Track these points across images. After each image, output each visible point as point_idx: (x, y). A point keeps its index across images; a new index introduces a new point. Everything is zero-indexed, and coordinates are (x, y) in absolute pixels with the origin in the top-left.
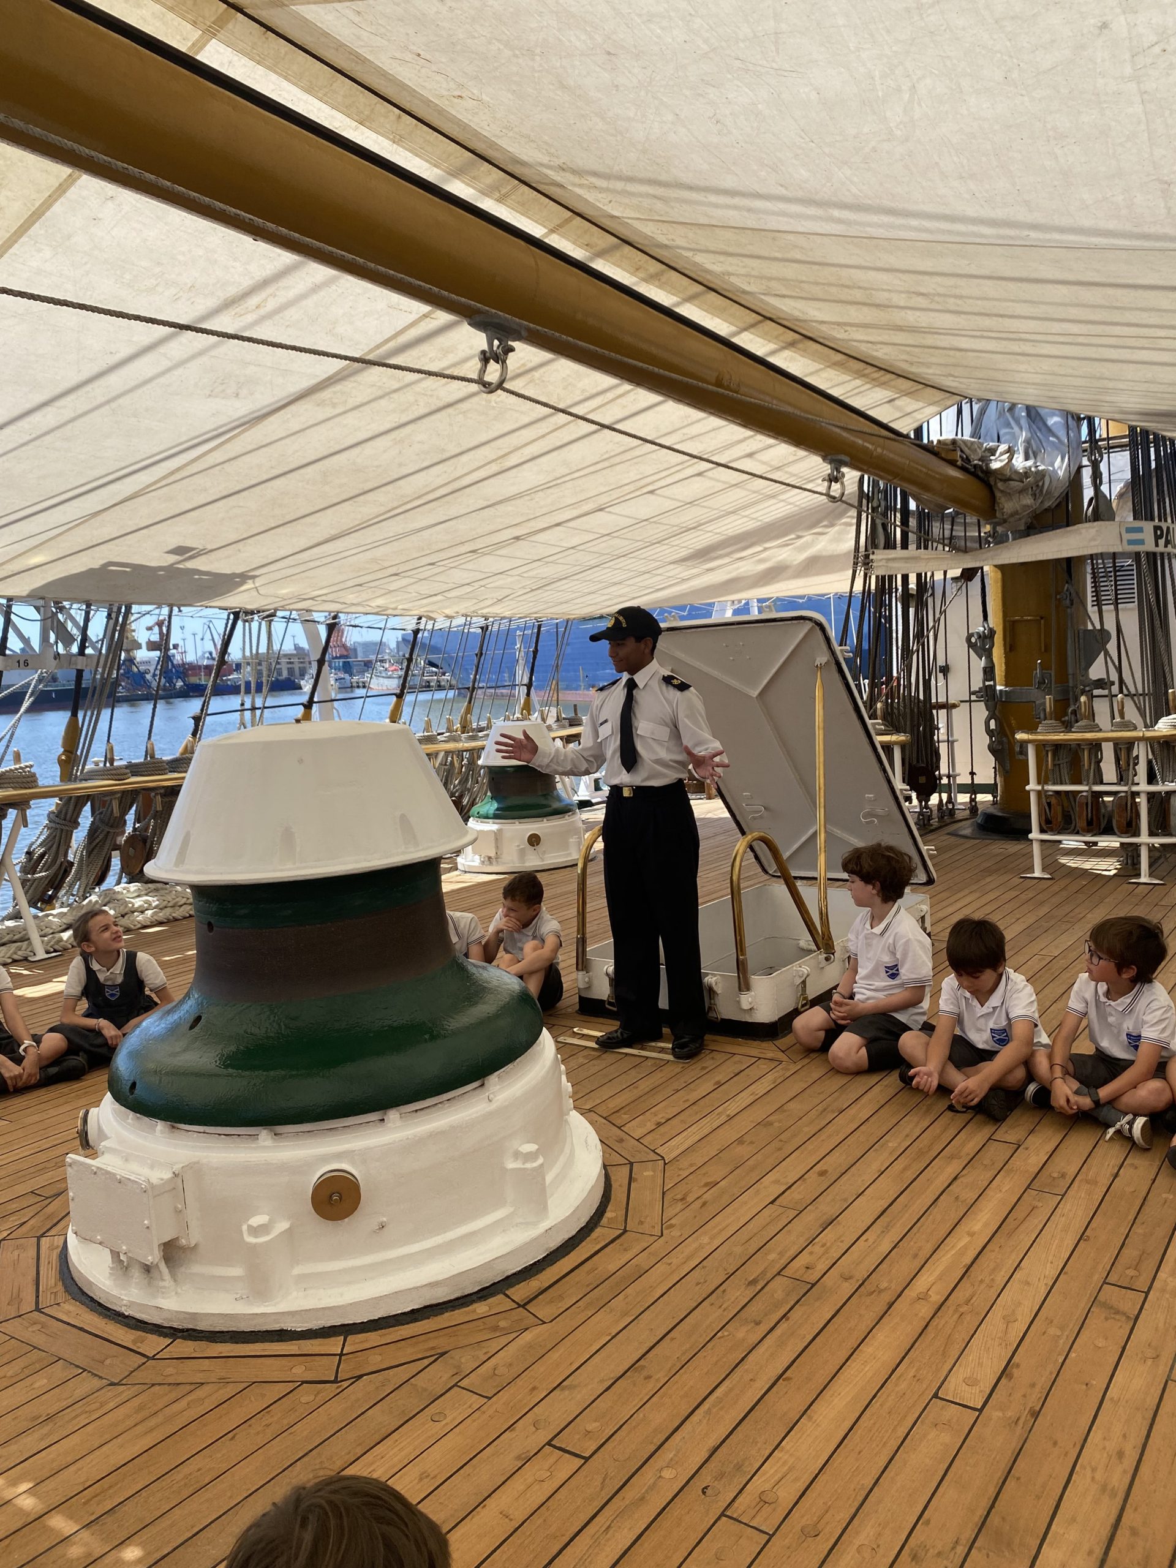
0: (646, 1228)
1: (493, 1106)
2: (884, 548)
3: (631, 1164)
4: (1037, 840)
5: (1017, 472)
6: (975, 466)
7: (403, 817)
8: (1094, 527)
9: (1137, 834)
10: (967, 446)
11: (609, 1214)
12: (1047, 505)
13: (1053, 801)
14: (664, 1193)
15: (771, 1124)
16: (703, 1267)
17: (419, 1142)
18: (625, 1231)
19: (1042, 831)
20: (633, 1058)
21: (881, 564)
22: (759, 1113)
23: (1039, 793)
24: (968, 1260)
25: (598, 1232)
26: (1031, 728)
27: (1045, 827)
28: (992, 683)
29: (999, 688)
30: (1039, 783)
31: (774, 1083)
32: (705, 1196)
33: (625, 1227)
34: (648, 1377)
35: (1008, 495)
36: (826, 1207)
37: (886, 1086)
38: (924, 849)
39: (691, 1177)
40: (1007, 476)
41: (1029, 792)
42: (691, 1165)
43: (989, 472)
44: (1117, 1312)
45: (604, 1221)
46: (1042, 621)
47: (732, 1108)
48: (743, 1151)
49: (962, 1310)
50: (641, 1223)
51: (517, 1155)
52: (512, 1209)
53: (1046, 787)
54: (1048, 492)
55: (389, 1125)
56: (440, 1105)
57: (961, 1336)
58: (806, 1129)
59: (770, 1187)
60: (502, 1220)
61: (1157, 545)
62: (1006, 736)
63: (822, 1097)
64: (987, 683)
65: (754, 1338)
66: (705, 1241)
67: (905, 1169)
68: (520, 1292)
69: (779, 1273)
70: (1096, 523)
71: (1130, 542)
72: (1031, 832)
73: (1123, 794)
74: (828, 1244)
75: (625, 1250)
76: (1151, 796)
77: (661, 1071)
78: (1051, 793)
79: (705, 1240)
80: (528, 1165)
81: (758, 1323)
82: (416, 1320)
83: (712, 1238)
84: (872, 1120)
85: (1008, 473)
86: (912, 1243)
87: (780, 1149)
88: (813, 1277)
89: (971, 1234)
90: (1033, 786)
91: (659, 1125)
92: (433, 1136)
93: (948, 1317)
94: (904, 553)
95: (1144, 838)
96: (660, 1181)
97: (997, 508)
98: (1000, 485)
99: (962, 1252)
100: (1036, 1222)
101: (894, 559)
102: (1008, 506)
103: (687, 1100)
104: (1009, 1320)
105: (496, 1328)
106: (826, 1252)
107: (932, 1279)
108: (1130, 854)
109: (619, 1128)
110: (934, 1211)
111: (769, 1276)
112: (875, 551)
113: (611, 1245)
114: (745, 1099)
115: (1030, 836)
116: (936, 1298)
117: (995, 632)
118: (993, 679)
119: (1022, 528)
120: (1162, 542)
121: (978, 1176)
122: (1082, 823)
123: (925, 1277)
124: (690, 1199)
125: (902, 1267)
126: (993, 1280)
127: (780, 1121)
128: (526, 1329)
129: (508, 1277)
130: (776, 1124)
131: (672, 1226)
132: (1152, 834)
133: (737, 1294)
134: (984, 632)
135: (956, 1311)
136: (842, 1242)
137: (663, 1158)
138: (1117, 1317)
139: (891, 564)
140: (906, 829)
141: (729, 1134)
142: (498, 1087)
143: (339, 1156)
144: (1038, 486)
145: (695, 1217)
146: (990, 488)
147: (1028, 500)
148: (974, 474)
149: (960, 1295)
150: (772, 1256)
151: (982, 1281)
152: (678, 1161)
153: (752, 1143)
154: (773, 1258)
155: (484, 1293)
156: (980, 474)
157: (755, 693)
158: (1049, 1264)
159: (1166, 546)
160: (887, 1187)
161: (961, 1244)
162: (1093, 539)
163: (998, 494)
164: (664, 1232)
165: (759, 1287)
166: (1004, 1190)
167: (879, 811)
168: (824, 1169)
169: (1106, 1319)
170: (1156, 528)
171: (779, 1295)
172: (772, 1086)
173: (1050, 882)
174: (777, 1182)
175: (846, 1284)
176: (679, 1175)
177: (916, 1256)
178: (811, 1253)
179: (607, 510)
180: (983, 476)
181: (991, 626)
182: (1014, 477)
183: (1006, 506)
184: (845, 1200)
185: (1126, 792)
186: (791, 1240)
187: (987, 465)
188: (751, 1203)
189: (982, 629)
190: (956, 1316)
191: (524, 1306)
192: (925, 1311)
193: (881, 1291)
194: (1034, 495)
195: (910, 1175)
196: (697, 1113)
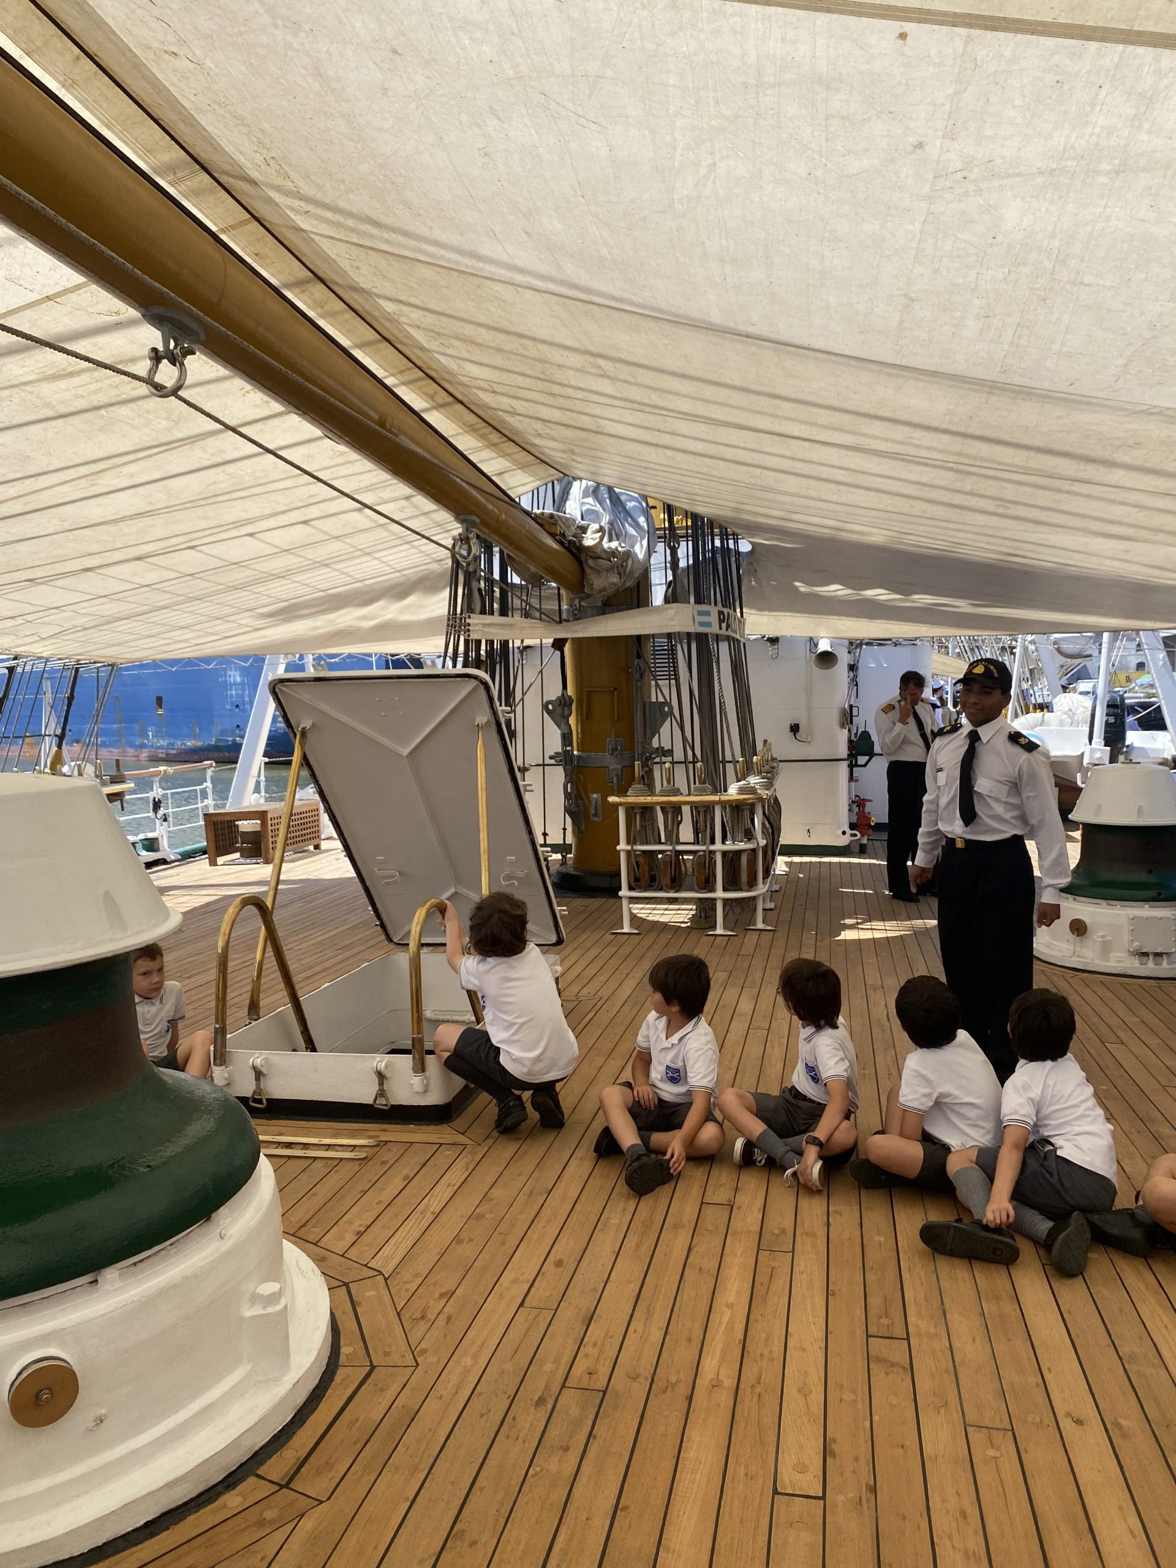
0: (394, 1359)
1: (226, 1245)
2: (481, 613)
3: (346, 1285)
4: (626, 897)
5: (605, 551)
6: (570, 541)
7: (107, 894)
8: (672, 608)
9: (713, 890)
10: (566, 523)
11: (345, 1350)
12: (628, 584)
13: (641, 860)
14: (399, 1314)
15: (480, 1217)
16: (480, 1394)
17: (149, 1303)
18: (373, 1367)
19: (631, 888)
20: (298, 1161)
21: (476, 628)
22: (465, 1205)
23: (628, 853)
24: (740, 1336)
25: (341, 1374)
26: (622, 792)
27: (634, 886)
28: (569, 748)
30: (628, 843)
31: (467, 1170)
32: (446, 1310)
33: (371, 1362)
34: (473, 1544)
35: (597, 572)
36: (579, 1301)
37: (581, 1159)
38: (557, 909)
39: (421, 1290)
40: (594, 553)
41: (619, 851)
42: (416, 1276)
43: (581, 548)
44: (893, 1365)
45: (342, 1359)
46: (616, 693)
47: (435, 1203)
48: (466, 1251)
49: (758, 1390)
50: (387, 1354)
51: (255, 1298)
52: (249, 1367)
53: (635, 847)
54: (631, 573)
55: (106, 1287)
56: (164, 1253)
57: (770, 1420)
58: (522, 1217)
59: (512, 1286)
60: (240, 1382)
61: (721, 628)
62: (582, 799)
63: (523, 1179)
64: (565, 748)
65: (569, 1469)
66: (468, 1364)
67: (638, 1246)
68: (276, 1467)
69: (563, 1386)
70: (674, 605)
71: (701, 624)
72: (621, 890)
73: (701, 853)
74: (599, 1343)
75: (382, 1390)
76: (725, 854)
77: (336, 1172)
78: (638, 853)
79: (468, 1361)
80: (270, 1310)
81: (566, 1449)
82: (153, 1535)
83: (475, 1357)
84: (582, 1197)
85: (599, 551)
86: (680, 1326)
87: (503, 1243)
88: (601, 1384)
89: (731, 1306)
90: (623, 846)
91: (360, 1234)
92: (163, 1293)
93: (748, 1403)
94: (503, 619)
95: (720, 894)
96: (388, 1299)
97: (585, 583)
98: (590, 561)
99: (730, 1328)
100: (780, 1283)
101: (490, 625)
102: (596, 582)
103: (380, 1202)
104: (804, 1392)
105: (262, 1523)
106: (601, 1351)
107: (715, 1362)
108: (706, 910)
109: (315, 1244)
110: (686, 1286)
111: (555, 1390)
112: (471, 615)
113: (363, 1387)
114: (442, 1193)
115: (620, 894)
116: (729, 1382)
117: (572, 699)
118: (571, 745)
119: (600, 604)
120: (724, 625)
121: (707, 1246)
122: (666, 880)
123: (708, 1361)
124: (431, 1316)
125: (681, 1356)
126: (771, 1352)
127: (491, 1212)
128: (302, 1515)
129: (256, 1454)
130: (488, 1216)
131: (424, 1351)
132: (725, 890)
133: (530, 1420)
134: (562, 699)
135: (752, 1392)
136: (612, 1337)
137: (381, 1273)
138: (895, 1370)
139: (487, 629)
140: (543, 891)
141: (442, 1235)
142: (229, 1220)
143: (45, 1339)
144: (622, 566)
145: (446, 1336)
146: (580, 562)
147: (614, 579)
148: (568, 549)
149: (749, 1375)
150: (548, 1367)
151: (762, 1355)
152: (398, 1273)
153: (471, 1240)
154: (549, 1370)
155: (231, 1481)
156: (573, 549)
157: (405, 751)
158: (813, 1326)
159: (727, 630)
160: (628, 1270)
161: (726, 1319)
162: (672, 619)
163: (588, 571)
164: (419, 1360)
165: (550, 1407)
166: (738, 1254)
167: (520, 874)
168: (558, 1258)
169: (887, 1374)
170: (721, 613)
171: (575, 1411)
172: (467, 1174)
173: (639, 937)
174: (516, 1281)
175: (636, 1385)
176: (407, 1290)
177: (690, 1340)
178: (586, 1356)
179: (198, 548)
180: (575, 550)
181: (569, 693)
182: (603, 555)
184: (594, 1290)
185: (705, 851)
186: (560, 1345)
187: (580, 541)
188: (498, 1312)
189: (560, 696)
190: (755, 1399)
191: (287, 1486)
192: (725, 1399)
193: (674, 1385)
194: (620, 574)
195: (645, 1251)
196: (397, 1215)
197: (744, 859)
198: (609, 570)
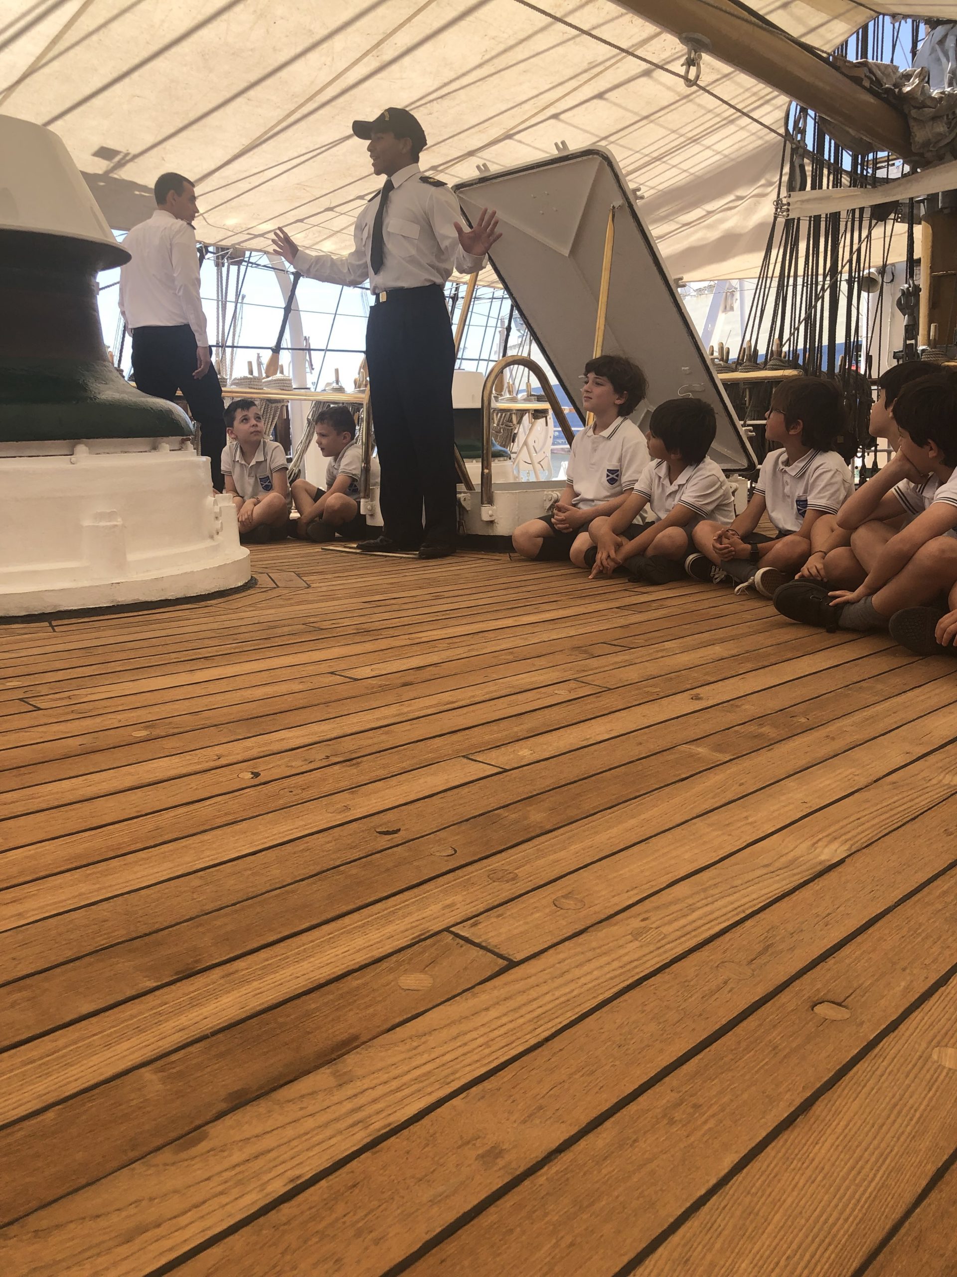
2: (800, 190)
5: (931, 98)
6: (888, 90)
10: (880, 70)
21: (796, 206)
28: (913, 342)
29: (921, 348)
35: (921, 122)
40: (920, 101)
43: (900, 97)
52: (87, 564)
64: (908, 342)
94: (817, 192)
98: (914, 113)
101: (808, 200)
102: (920, 135)
112: (792, 193)
117: (920, 290)
134: (908, 289)
139: (804, 206)
142: (85, 455)
146: (904, 117)
147: (942, 129)
148: (886, 101)
157: (566, 252)
163: (912, 123)
180: (894, 99)
181: (916, 283)
182: (929, 103)
183: (917, 134)
189: (907, 286)
194: (949, 123)
198: (935, 118)
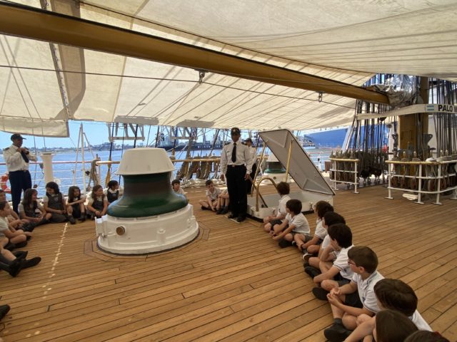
4: (390, 189)
6: (381, 91)
8: (416, 106)
9: (417, 190)
12: (405, 100)
13: (394, 179)
23: (390, 176)
29: (398, 149)
35: (392, 98)
46: (411, 132)
51: (159, 231)
52: (157, 241)
54: (405, 97)
56: (146, 219)
61: (439, 110)
68: (150, 256)
72: (388, 186)
80: (161, 233)
85: (391, 93)
105: (137, 260)
117: (398, 134)
118: (397, 146)
120: (441, 109)
122: (402, 185)
129: (150, 253)
132: (422, 190)
133: (180, 266)
134: (394, 134)
139: (361, 117)
142: (159, 218)
143: (123, 224)
144: (401, 95)
147: (398, 99)
155: (144, 254)
156: (383, 93)
157: (284, 146)
159: (443, 111)
162: (415, 109)
163: (389, 98)
170: (439, 106)
171: (186, 268)
173: (391, 200)
175: (200, 269)
182: (394, 93)
183: (391, 101)
185: (415, 178)
186: (204, 259)
187: (385, 91)
190: (210, 281)
191: (147, 258)
193: (204, 272)
197: (429, 182)
198: (396, 97)
